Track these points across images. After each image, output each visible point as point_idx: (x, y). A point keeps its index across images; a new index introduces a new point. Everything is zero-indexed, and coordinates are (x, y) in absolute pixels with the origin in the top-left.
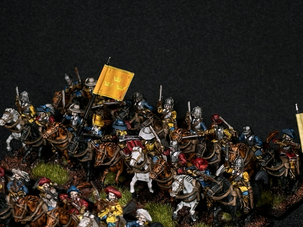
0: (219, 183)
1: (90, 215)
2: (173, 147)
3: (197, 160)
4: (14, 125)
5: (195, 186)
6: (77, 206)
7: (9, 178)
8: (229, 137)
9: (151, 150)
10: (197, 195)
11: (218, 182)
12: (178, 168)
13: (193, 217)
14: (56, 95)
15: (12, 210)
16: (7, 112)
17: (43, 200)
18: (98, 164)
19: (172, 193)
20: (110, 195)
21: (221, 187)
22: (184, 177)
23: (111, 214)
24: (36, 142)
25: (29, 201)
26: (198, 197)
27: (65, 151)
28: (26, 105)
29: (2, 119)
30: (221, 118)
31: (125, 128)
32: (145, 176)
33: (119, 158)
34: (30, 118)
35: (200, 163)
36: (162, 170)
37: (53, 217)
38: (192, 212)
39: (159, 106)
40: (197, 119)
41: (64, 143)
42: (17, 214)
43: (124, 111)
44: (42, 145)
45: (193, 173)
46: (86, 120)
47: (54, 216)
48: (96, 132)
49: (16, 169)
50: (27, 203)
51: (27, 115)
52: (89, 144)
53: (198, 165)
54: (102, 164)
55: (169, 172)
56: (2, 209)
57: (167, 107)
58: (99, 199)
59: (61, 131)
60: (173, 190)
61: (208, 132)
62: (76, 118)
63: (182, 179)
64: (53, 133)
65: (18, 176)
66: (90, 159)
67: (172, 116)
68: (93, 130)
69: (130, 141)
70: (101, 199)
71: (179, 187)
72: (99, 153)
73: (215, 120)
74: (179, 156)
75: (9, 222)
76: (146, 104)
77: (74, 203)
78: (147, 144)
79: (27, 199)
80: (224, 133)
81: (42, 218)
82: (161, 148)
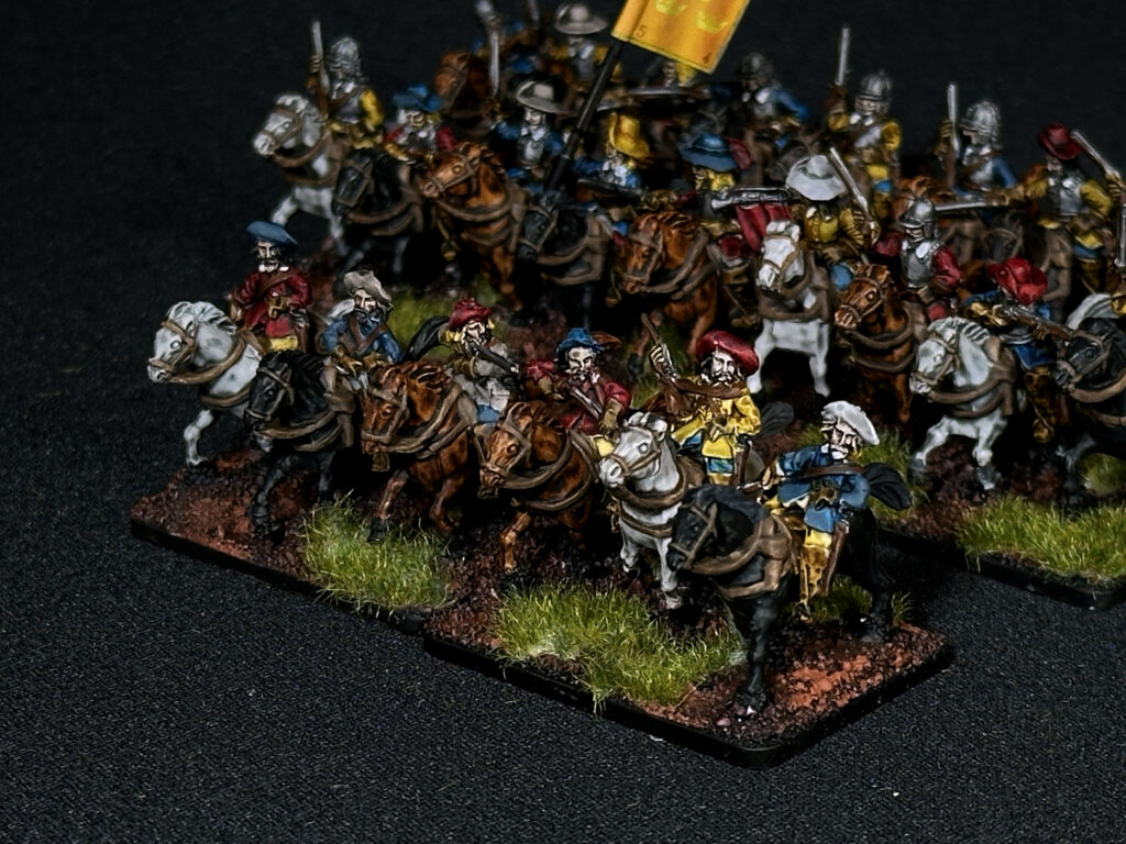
0: (1097, 342)
1: (651, 420)
2: (916, 223)
3: (1012, 266)
4: (307, 157)
5: (996, 358)
6: (589, 401)
7: (318, 318)
8: (1101, 210)
9: (825, 241)
10: (1003, 394)
11: (1093, 339)
12: (931, 303)
13: (985, 473)
14: (449, 65)
15: (343, 420)
16: (283, 107)
17: (460, 386)
18: (633, 288)
19: (918, 380)
20: (717, 359)
21: (1104, 355)
22: (961, 327)
23: (718, 428)
24: (387, 217)
25: (415, 382)
26: (1008, 402)
27: (499, 250)
28: (350, 88)
29: (266, 132)
30: (1078, 136)
31: (727, 164)
32: (804, 332)
33: (706, 269)
34: (361, 135)
35: (1019, 279)
36: (879, 299)
37: (513, 431)
38: (983, 455)
39: (832, 105)
40: (980, 146)
41: (495, 220)
42: (371, 427)
43: (709, 120)
44: (408, 231)
45: (991, 314)
46: (581, 133)
47: (517, 426)
48: (620, 179)
49: (362, 274)
50: (408, 385)
51: (351, 126)
52: (589, 221)
53: (1013, 282)
54: (643, 288)
55: (899, 314)
56: (309, 412)
57: (870, 106)
58: (671, 375)
59: (487, 174)
60: (921, 369)
61: (1025, 192)
62: (539, 134)
63: (954, 332)
64: (459, 180)
65: (367, 299)
66: (595, 275)
67: (883, 140)
68: (606, 172)
69: (750, 207)
70: (679, 377)
71: (944, 358)
72: (635, 246)
73: (1053, 146)
74: (935, 259)
75: (329, 463)
76: (785, 99)
77: (577, 392)
78: (812, 217)
79: (410, 373)
80: (1083, 195)
81: (455, 446)
82: (871, 231)
